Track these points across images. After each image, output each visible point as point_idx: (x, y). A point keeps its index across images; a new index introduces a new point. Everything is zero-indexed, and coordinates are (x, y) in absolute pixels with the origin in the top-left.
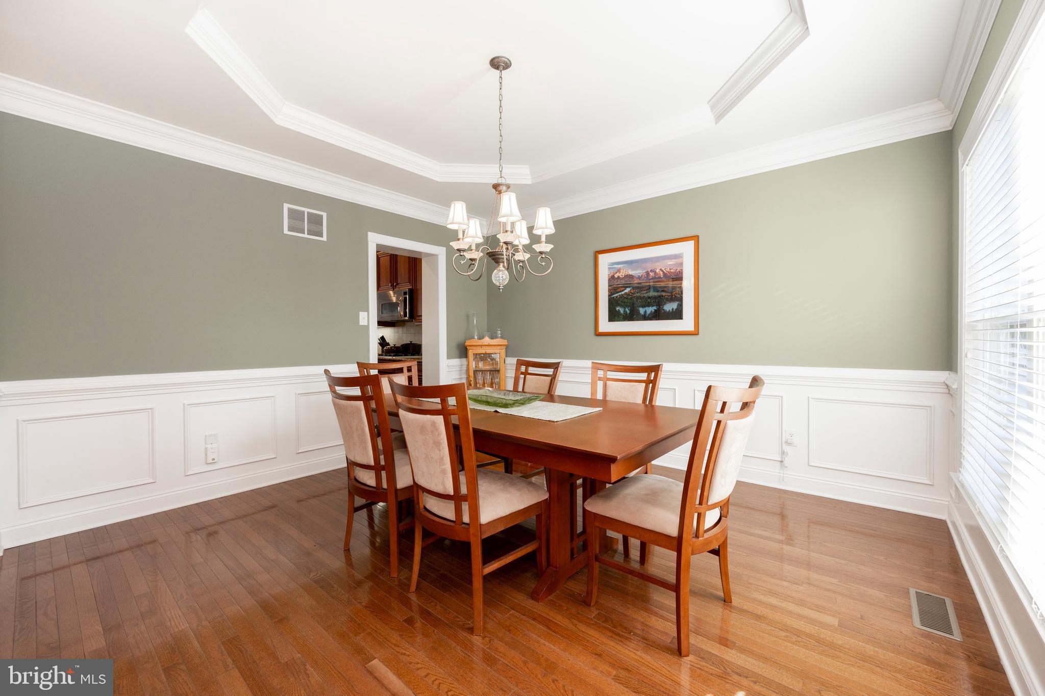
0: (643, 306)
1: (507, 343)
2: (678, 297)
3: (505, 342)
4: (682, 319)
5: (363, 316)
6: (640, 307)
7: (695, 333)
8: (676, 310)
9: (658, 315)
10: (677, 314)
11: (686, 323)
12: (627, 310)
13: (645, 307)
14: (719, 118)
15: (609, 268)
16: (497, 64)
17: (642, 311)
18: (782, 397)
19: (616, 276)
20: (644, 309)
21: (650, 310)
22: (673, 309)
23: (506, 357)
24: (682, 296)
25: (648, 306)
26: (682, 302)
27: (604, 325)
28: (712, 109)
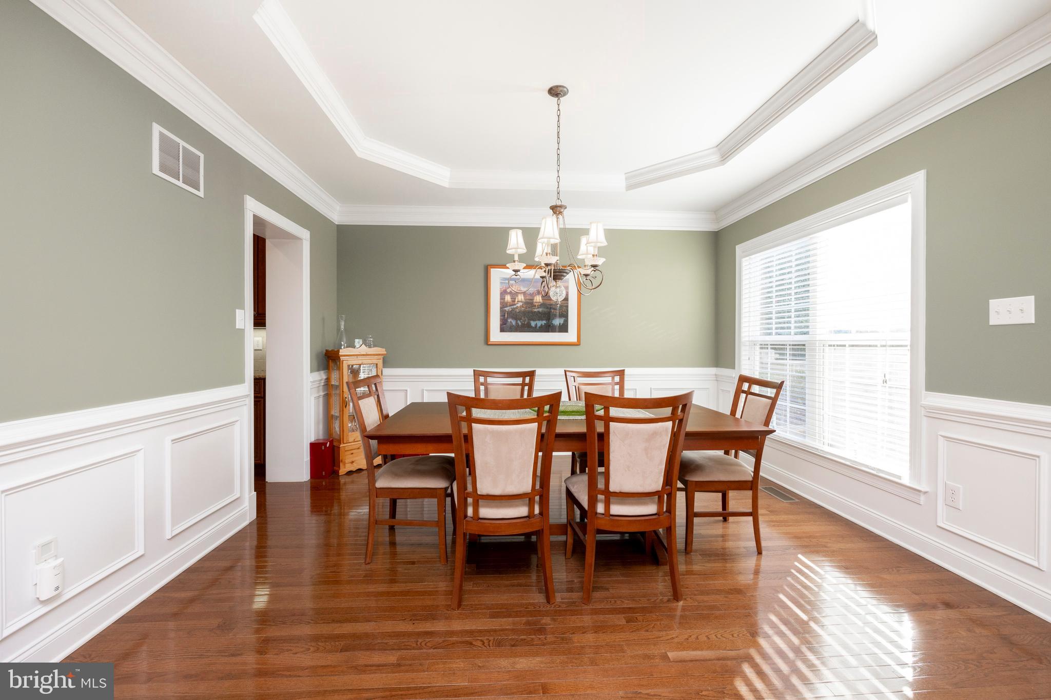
0: (534, 320)
1: (385, 353)
2: (565, 315)
3: (382, 351)
4: (567, 332)
5: (239, 312)
6: (531, 320)
7: (578, 344)
8: (563, 324)
9: (548, 328)
10: (564, 328)
11: (570, 336)
12: (519, 322)
13: (536, 321)
14: (630, 187)
15: (501, 283)
16: (556, 92)
17: (533, 324)
18: (636, 389)
19: (508, 290)
20: (535, 322)
21: (539, 323)
22: (560, 324)
23: (383, 367)
24: (568, 314)
25: (539, 320)
26: (568, 319)
27: (496, 336)
28: (626, 179)
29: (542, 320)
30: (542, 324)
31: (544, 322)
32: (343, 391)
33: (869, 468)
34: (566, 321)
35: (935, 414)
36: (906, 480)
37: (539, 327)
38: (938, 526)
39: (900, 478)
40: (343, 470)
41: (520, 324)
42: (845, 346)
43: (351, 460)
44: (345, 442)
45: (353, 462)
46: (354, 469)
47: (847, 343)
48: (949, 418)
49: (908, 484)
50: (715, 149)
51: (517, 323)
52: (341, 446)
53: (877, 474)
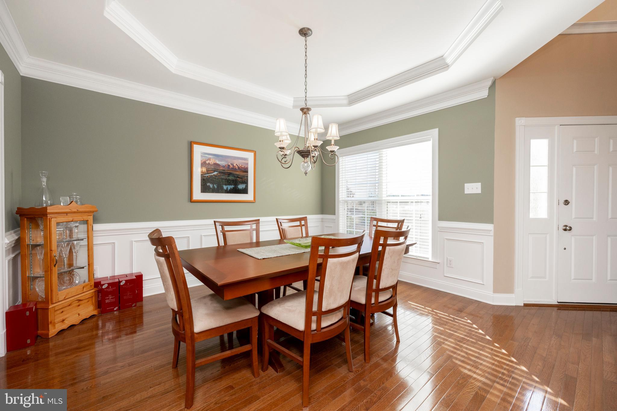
0: (226, 185)
2: (246, 182)
3: (93, 208)
4: (248, 194)
6: (223, 184)
7: (254, 202)
9: (236, 191)
11: (249, 197)
15: (201, 156)
16: (305, 32)
19: (207, 162)
23: (93, 224)
24: (248, 181)
25: (229, 185)
26: (248, 185)
27: (198, 195)
28: (294, 101)
29: (231, 185)
30: (231, 188)
31: (232, 187)
32: (51, 250)
33: (414, 257)
34: (247, 186)
35: (443, 230)
36: (430, 259)
37: (229, 190)
38: (444, 276)
39: (428, 258)
40: (53, 331)
41: (216, 187)
42: (397, 202)
43: (61, 318)
44: (54, 302)
45: (63, 320)
46: (65, 326)
47: (398, 201)
48: (448, 231)
49: (432, 261)
50: (347, 97)
51: (213, 186)
52: (50, 307)
53: (417, 258)
